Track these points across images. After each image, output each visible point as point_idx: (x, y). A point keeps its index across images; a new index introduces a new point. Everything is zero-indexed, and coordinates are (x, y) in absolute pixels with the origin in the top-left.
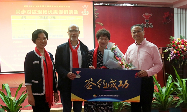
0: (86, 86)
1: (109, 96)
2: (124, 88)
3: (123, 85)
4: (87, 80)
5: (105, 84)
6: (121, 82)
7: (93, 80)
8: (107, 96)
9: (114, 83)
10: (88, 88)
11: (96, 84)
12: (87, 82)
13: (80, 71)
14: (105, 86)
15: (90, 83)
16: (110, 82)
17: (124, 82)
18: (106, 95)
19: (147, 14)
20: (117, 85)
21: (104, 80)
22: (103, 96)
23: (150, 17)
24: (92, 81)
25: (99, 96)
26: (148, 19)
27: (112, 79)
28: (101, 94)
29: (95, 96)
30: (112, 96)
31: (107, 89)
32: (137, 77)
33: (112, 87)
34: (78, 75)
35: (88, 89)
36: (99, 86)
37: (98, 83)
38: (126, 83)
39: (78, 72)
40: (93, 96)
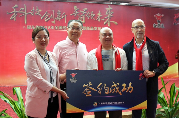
0: (85, 92)
1: (112, 103)
2: (128, 92)
3: (127, 89)
4: (84, 85)
5: (107, 88)
7: (92, 84)
8: (110, 103)
9: (117, 86)
10: (86, 94)
11: (96, 88)
13: (76, 74)
14: (107, 91)
15: (88, 88)
16: (112, 86)
17: (127, 86)
18: (108, 103)
19: (159, 15)
20: (120, 90)
21: (105, 84)
22: (105, 103)
23: (162, 18)
24: (91, 86)
25: (100, 104)
26: (160, 19)
27: (114, 83)
28: (102, 102)
29: (95, 104)
30: (115, 103)
31: (109, 94)
32: (141, 78)
33: (115, 92)
34: (73, 79)
35: (86, 96)
36: (100, 91)
37: (98, 88)
38: (130, 87)
39: (74, 75)
40: (94, 104)
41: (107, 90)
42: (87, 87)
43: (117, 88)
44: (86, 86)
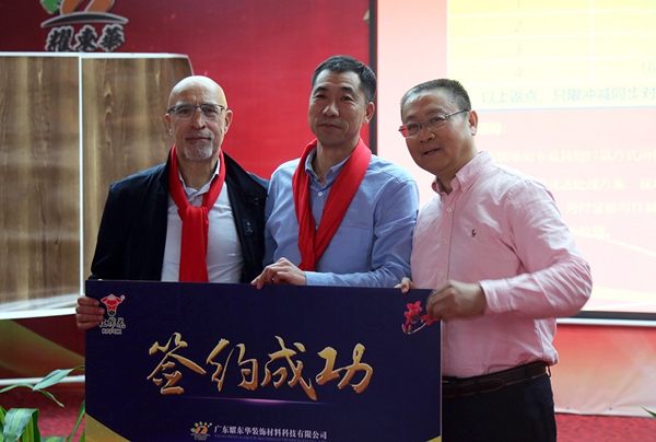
0: (156, 376)
1: (269, 432)
2: (348, 387)
3: (342, 373)
4: (155, 347)
5: (249, 365)
6: (329, 354)
7: (184, 344)
8: (261, 432)
9: (294, 358)
10: (163, 384)
11: (201, 362)
12: (160, 355)
13: (123, 297)
14: (249, 378)
15: (170, 359)
16: (273, 356)
17: (344, 359)
18: (253, 431)
20: (308, 374)
21: (242, 346)
22: (240, 431)
24: (181, 351)
25: (220, 430)
27: (281, 341)
28: (228, 425)
29: (200, 430)
30: (285, 432)
31: (261, 392)
32: (414, 327)
33: (285, 382)
34: (112, 318)
35: (162, 391)
36: (219, 377)
37: (213, 360)
38: (357, 363)
39: (114, 302)
40: (193, 430)
41: (251, 374)
42: (164, 354)
43: (296, 365)
44: (164, 349)
